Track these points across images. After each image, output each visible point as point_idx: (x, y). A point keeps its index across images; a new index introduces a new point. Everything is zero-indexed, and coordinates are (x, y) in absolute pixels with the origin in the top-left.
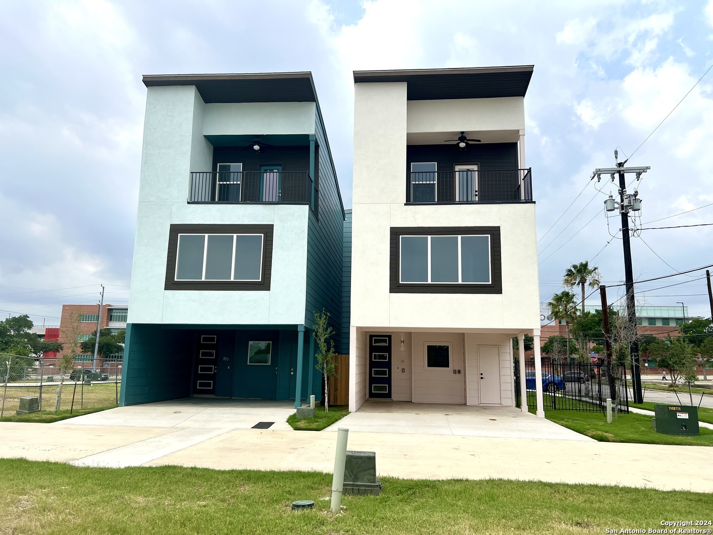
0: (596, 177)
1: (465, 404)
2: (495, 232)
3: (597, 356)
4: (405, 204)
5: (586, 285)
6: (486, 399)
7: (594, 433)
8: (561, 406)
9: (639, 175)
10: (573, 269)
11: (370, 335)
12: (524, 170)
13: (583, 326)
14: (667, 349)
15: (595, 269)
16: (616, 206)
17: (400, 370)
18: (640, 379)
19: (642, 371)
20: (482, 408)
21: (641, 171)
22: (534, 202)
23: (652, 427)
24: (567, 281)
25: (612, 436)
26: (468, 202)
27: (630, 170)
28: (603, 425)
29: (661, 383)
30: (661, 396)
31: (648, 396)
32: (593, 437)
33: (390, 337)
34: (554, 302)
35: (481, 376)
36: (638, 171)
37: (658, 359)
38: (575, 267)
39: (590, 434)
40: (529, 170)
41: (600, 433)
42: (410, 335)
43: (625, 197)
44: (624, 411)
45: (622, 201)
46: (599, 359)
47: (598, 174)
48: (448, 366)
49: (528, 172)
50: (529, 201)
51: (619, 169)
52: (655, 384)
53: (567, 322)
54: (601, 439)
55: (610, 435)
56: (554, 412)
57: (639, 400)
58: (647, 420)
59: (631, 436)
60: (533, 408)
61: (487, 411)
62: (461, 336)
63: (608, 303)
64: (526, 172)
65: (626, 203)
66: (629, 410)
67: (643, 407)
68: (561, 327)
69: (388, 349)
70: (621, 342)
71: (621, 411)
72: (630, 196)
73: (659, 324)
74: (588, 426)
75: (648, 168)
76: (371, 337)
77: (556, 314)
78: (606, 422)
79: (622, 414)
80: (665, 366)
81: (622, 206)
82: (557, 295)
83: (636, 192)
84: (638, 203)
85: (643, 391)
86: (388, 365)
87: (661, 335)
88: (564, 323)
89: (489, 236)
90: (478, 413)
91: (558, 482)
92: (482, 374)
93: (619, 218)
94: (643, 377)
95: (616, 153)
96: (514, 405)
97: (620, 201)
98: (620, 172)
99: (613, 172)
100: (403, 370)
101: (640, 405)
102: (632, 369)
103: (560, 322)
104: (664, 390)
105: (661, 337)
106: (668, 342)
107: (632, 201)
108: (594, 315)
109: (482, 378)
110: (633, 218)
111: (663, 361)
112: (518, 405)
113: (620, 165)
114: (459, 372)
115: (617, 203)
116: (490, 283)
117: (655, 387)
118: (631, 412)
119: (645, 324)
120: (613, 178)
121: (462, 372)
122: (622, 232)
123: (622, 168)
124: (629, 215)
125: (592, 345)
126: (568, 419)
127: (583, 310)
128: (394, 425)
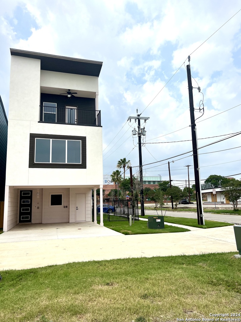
0: (129, 120)
1: (69, 222)
2: (84, 139)
3: (129, 197)
4: (38, 122)
5: (126, 167)
6: (79, 219)
7: (124, 231)
8: (112, 219)
9: (145, 120)
10: (121, 161)
11: (20, 191)
12: (97, 111)
13: (124, 185)
14: (154, 193)
15: (129, 161)
16: (137, 133)
17: (37, 208)
18: (144, 206)
19: (145, 203)
20: (77, 223)
21: (146, 119)
22: (102, 127)
23: (147, 226)
24: (118, 166)
25: (131, 232)
26: (71, 124)
27: (142, 118)
28: (128, 227)
29: (152, 207)
30: (152, 212)
31: (147, 212)
32: (123, 233)
33: (31, 191)
34: (113, 175)
35: (77, 208)
36: (145, 119)
37: (151, 197)
38: (121, 160)
39: (122, 232)
40: (100, 111)
41: (126, 231)
42: (42, 190)
43: (140, 129)
44: (137, 220)
45: (139, 131)
46: (129, 198)
47: (130, 119)
48: (61, 205)
49: (99, 112)
50: (100, 125)
51: (138, 117)
52: (149, 207)
53: (118, 183)
54: (126, 234)
55: (130, 231)
56: (108, 223)
57: (143, 214)
58: (145, 223)
59: (138, 231)
60: (99, 222)
61: (78, 225)
62: (68, 190)
63: (133, 174)
64: (98, 112)
65: (140, 132)
66: (139, 219)
67: (145, 217)
68: (116, 185)
69: (31, 198)
70: (137, 190)
71: (136, 220)
72: (142, 129)
73: (152, 183)
74: (121, 228)
75: (149, 118)
76: (21, 191)
77: (113, 180)
78: (129, 225)
79: (136, 221)
80: (153, 200)
81: (139, 133)
82: (114, 172)
83: (144, 128)
84: (145, 132)
85: (145, 210)
86: (30, 206)
87: (153, 188)
88: (117, 184)
89: (81, 141)
90: (73, 226)
91: (103, 260)
92: (77, 207)
93: (138, 138)
94: (145, 205)
95: (137, 110)
96: (91, 221)
97: (138, 131)
98: (138, 119)
99: (136, 118)
100: (38, 208)
101: (143, 217)
102: (141, 202)
103: (116, 183)
104: (152, 209)
105: (152, 188)
106: (155, 191)
107: (142, 131)
108: (128, 180)
109: (77, 209)
110: (143, 138)
111: (153, 198)
112: (93, 221)
113: (139, 115)
114: (67, 207)
115: (137, 132)
116: (81, 163)
117: (150, 209)
118: (140, 220)
119: (147, 183)
120: (136, 121)
121: (68, 207)
122: (138, 144)
123: (139, 117)
124: (141, 137)
125: (127, 192)
126: (114, 225)
127: (124, 178)
128: (27, 237)
